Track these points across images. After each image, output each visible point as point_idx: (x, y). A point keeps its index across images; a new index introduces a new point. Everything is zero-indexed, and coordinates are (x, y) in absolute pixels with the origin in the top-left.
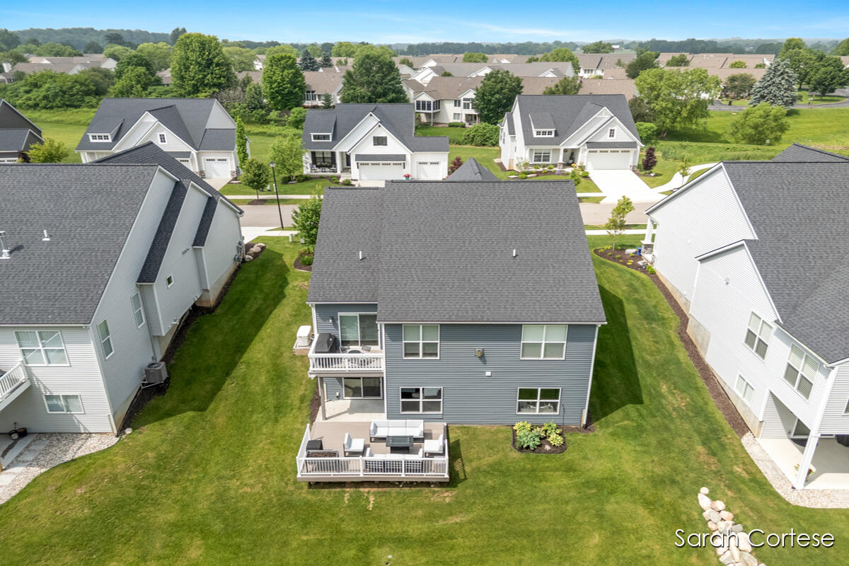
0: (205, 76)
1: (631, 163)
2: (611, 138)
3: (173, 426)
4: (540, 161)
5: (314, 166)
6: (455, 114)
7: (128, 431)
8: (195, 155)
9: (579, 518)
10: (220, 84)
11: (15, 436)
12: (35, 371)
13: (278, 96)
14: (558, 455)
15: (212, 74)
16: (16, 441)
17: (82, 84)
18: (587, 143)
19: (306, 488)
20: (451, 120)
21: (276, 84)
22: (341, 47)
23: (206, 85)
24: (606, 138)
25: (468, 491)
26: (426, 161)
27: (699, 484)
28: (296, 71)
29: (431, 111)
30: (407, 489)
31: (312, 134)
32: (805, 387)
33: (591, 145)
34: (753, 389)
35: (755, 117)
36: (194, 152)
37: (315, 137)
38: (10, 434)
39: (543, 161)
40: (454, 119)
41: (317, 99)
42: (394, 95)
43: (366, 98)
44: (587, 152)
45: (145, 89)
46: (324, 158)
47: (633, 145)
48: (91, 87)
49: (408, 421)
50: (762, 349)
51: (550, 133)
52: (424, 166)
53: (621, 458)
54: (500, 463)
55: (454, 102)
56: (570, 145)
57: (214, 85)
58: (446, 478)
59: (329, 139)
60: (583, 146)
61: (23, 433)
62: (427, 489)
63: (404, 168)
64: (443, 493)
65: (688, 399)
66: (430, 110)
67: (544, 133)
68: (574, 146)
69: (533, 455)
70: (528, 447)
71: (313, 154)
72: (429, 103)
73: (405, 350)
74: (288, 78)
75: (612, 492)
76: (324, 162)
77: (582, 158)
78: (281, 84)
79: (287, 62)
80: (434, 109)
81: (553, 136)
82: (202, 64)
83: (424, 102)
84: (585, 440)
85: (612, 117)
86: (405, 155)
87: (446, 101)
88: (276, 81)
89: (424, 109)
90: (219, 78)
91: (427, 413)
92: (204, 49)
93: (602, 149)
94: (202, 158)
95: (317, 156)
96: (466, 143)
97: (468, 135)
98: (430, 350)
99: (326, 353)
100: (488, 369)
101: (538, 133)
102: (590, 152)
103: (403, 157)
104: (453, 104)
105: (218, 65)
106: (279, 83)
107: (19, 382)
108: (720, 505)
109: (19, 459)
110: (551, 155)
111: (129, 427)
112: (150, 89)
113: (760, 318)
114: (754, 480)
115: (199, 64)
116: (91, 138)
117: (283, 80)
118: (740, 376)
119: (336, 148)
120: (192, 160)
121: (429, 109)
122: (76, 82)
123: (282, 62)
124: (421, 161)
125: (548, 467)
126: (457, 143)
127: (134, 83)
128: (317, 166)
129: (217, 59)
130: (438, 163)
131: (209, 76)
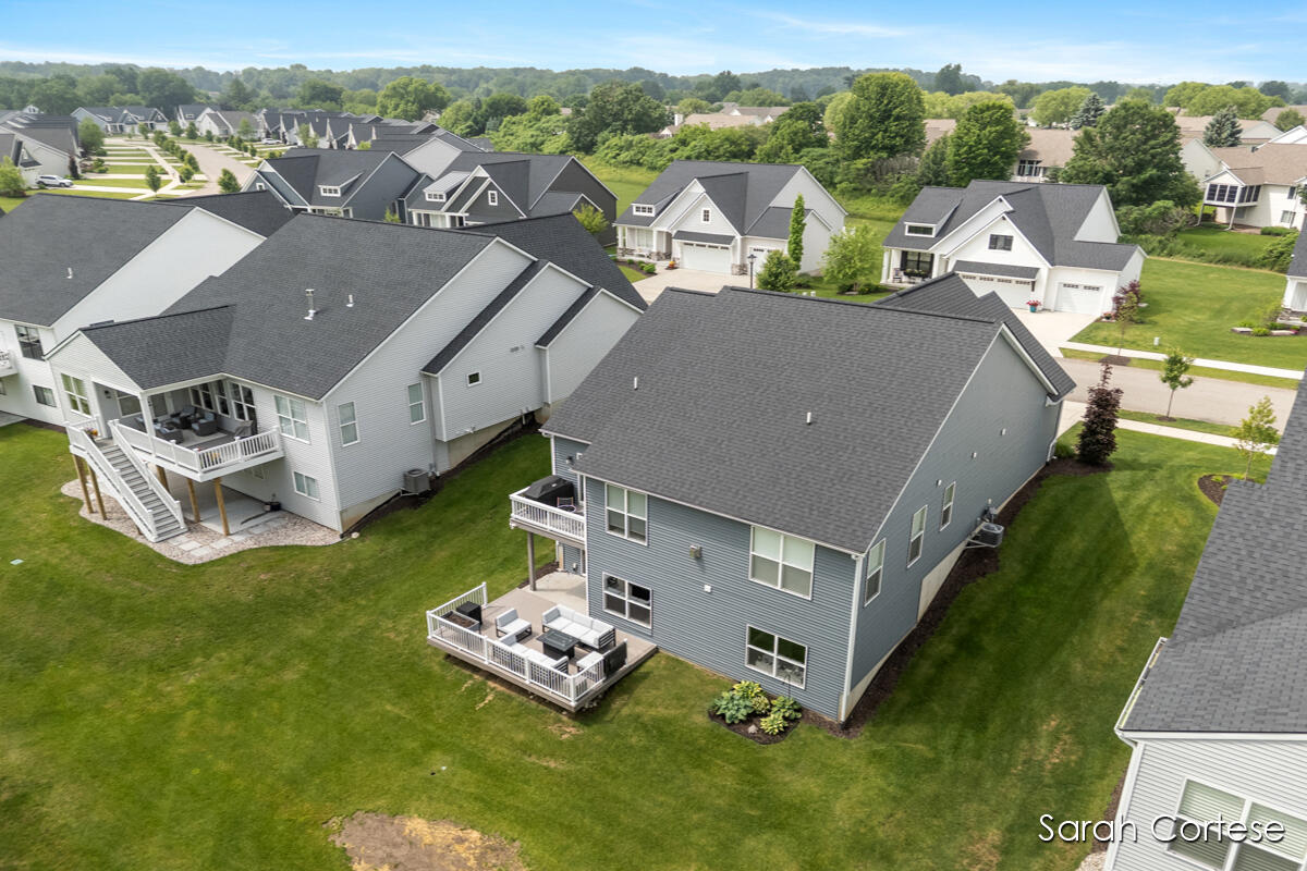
0: (874, 134)
3: (394, 545)
5: (902, 273)
6: (1285, 212)
7: (355, 535)
8: (739, 242)
9: (695, 836)
10: (893, 147)
11: (268, 508)
12: (288, 443)
13: (964, 168)
14: (758, 744)
15: (885, 131)
16: (267, 512)
17: (733, 143)
19: (441, 658)
20: (1275, 222)
21: (965, 148)
22: (1184, 89)
23: (873, 148)
25: (597, 737)
26: (1075, 283)
28: (1005, 129)
29: (1234, 205)
30: (534, 704)
31: (908, 224)
36: (738, 237)
37: (912, 229)
38: (267, 504)
40: (1282, 220)
41: (1041, 175)
42: (1154, 171)
43: (1100, 174)
45: (796, 151)
46: (919, 261)
48: (743, 147)
49: (596, 621)
52: (1072, 290)
53: (847, 789)
54: (668, 721)
55: (1288, 190)
57: (884, 148)
58: (570, 707)
59: (931, 233)
61: (276, 507)
62: (553, 714)
63: (1033, 290)
64: (568, 726)
65: (1073, 758)
66: (1233, 201)
69: (724, 729)
70: (723, 716)
71: (905, 254)
72: (1234, 189)
73: (609, 521)
74: (987, 139)
75: (779, 827)
76: (918, 269)
78: (974, 149)
79: (993, 114)
80: (1241, 201)
82: (875, 118)
83: (1223, 188)
84: (822, 744)
86: (1037, 270)
87: (1271, 188)
88: (967, 143)
89: (1221, 198)
90: (894, 138)
91: (634, 621)
92: (883, 95)
94: (749, 247)
95: (910, 257)
96: (1263, 266)
97: (1271, 251)
98: (637, 530)
99: (534, 499)
100: (709, 582)
103: (1031, 273)
104: (1287, 195)
105: (898, 118)
106: (971, 147)
107: (272, 449)
109: (251, 530)
111: (358, 531)
112: (804, 151)
115: (871, 117)
116: (634, 209)
117: (978, 142)
119: (936, 249)
120: (734, 247)
121: (1231, 199)
122: (727, 139)
123: (985, 115)
124: (1069, 283)
125: (727, 754)
126: (1243, 264)
127: (786, 142)
128: (906, 274)
129: (898, 109)
130: (1098, 289)
131: (880, 136)
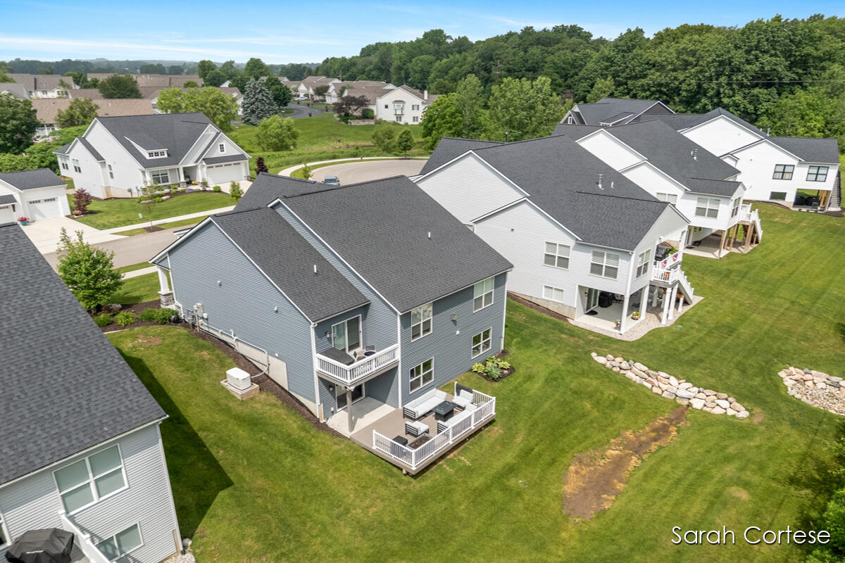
1: (244, 174)
2: (223, 153)
4: (159, 182)
18: (203, 159)
24: (218, 153)
26: (37, 199)
27: (588, 353)
30: (473, 440)
32: (612, 272)
33: (209, 161)
34: (562, 291)
35: (273, 128)
39: (163, 182)
44: (205, 169)
47: (242, 157)
50: (564, 262)
51: (162, 154)
52: (37, 205)
56: (187, 164)
58: (494, 415)
60: (200, 163)
62: (483, 432)
63: (14, 210)
64: (494, 429)
67: (157, 154)
68: (191, 164)
73: (413, 333)
77: (202, 174)
81: (166, 156)
84: (514, 359)
85: (218, 134)
86: (13, 196)
91: (425, 384)
93: (217, 164)
98: (426, 328)
100: (458, 328)
101: (151, 155)
102: (208, 168)
103: (10, 199)
108: (610, 356)
110: (169, 175)
113: (556, 244)
114: (604, 339)
118: (546, 287)
124: (33, 200)
125: (519, 383)
130: (54, 199)
